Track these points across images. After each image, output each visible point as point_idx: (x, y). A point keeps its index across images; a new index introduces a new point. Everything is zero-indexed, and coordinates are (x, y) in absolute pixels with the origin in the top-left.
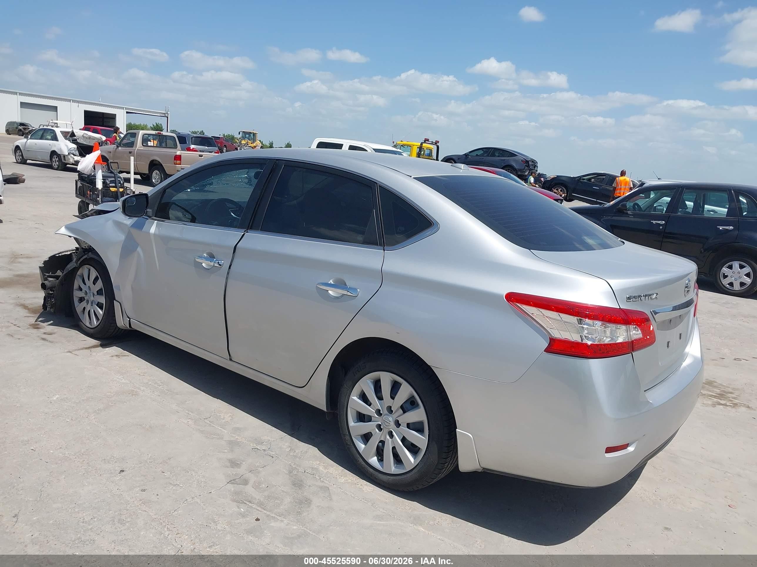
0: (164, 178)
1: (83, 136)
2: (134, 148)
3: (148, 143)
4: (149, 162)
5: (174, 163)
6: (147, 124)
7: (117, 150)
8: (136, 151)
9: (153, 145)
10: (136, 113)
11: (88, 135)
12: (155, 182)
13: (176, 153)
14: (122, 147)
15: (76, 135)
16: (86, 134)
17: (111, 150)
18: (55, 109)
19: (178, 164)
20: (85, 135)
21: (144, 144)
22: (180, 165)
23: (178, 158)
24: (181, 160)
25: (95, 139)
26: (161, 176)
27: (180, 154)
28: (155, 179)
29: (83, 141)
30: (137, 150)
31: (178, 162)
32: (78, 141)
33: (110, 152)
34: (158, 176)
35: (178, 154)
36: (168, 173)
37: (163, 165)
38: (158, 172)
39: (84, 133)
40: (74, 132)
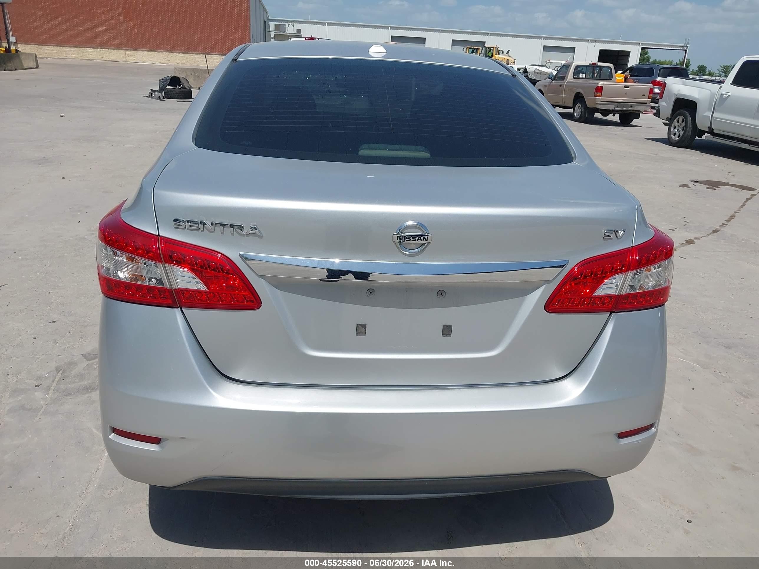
0: (584, 111)
1: (534, 71)
2: (564, 81)
3: (580, 75)
4: (574, 95)
5: (595, 95)
6: (672, 60)
7: (552, 83)
8: (565, 83)
9: (584, 77)
10: (653, 48)
11: (540, 70)
12: (576, 115)
13: (598, 84)
14: (557, 80)
15: (528, 71)
16: (537, 69)
17: (547, 84)
18: (573, 50)
19: (598, 96)
20: (536, 71)
21: (575, 77)
22: (600, 98)
23: (599, 89)
24: (602, 92)
25: (546, 74)
26: (582, 110)
27: (602, 85)
28: (577, 112)
29: (534, 76)
30: (567, 82)
31: (599, 94)
32: (529, 77)
33: (546, 86)
34: (580, 110)
35: (599, 85)
36: (588, 106)
37: (585, 97)
38: (580, 106)
39: (536, 69)
40: (527, 68)
